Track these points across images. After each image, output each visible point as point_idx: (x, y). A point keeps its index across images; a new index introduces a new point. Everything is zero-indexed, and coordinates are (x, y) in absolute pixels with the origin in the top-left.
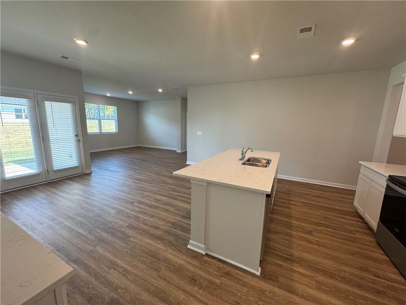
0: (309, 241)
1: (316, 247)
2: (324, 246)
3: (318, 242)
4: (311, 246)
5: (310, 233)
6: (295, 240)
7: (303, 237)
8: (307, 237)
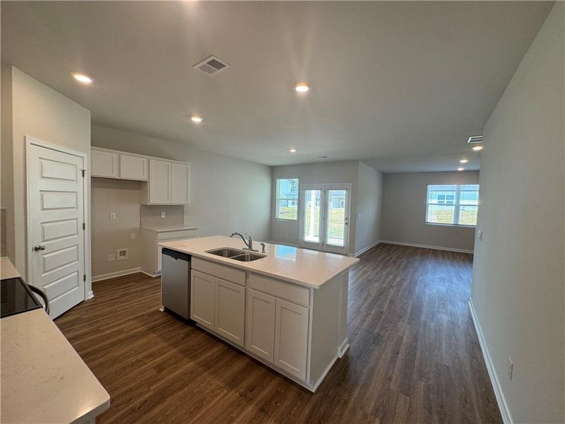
0: (152, 356)
1: (140, 357)
2: (132, 365)
3: (142, 363)
4: (146, 353)
5: (159, 368)
6: (164, 344)
7: (161, 355)
8: (158, 360)
